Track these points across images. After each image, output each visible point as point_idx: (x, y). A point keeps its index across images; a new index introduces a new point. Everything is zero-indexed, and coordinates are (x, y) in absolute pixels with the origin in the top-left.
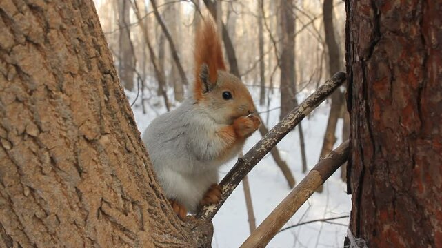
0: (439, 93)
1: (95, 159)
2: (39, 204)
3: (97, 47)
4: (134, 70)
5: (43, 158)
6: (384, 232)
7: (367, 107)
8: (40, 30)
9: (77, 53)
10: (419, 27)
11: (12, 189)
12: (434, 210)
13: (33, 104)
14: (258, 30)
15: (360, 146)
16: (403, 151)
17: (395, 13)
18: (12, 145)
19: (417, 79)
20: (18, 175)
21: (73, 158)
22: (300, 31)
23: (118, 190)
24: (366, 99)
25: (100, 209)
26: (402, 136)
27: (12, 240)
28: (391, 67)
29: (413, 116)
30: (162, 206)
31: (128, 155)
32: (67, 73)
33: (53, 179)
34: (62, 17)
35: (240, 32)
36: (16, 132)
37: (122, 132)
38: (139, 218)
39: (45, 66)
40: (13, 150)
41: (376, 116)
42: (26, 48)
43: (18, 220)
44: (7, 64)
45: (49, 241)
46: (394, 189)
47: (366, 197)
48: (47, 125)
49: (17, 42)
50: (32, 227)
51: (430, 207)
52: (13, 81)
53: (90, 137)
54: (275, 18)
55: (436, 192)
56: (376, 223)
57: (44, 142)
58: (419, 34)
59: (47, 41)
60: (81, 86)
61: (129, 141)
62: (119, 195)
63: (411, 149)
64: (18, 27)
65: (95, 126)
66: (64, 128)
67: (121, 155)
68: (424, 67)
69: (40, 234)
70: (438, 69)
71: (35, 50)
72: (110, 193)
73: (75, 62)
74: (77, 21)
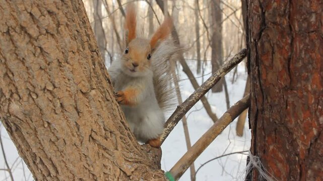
0: (300, 61)
1: (87, 104)
2: (53, 133)
3: (88, 36)
4: (106, 49)
5: (56, 104)
6: (269, 150)
7: (259, 71)
8: (54, 26)
9: (76, 39)
10: (288, 20)
11: (37, 123)
12: (299, 135)
13: (50, 71)
14: (195, 19)
15: (255, 96)
16: (280, 98)
17: (273, 11)
18: (37, 96)
19: (287, 52)
20: (41, 115)
21: (74, 104)
22: (225, 19)
23: (101, 124)
24: (258, 66)
25: (91, 136)
26: (279, 89)
27: (36, 156)
28: (272, 45)
29: (285, 76)
30: (129, 135)
31: (107, 102)
32: (70, 52)
33: (62, 117)
34: (67, 18)
35: (182, 21)
36: (40, 88)
37: (103, 88)
38: (115, 142)
39: (57, 47)
40: (38, 99)
41: (264, 77)
42: (46, 37)
43: (40, 143)
44: (35, 47)
45: (59, 156)
46: (275, 123)
47: (259, 129)
48: (59, 83)
49: (41, 34)
50: (49, 147)
51: (296, 133)
52: (38, 57)
53: (84, 91)
54: (207, 10)
55: (300, 123)
56: (265, 145)
57: (57, 94)
58: (288, 24)
59: (58, 32)
60: (79, 60)
61: (108, 94)
62: (102, 127)
63: (285, 96)
64: (42, 24)
65: (87, 84)
66: (68, 85)
67: (103, 102)
68: (292, 45)
69: (54, 151)
70: (300, 46)
71: (51, 38)
72: (97, 126)
73: (75, 45)
74: (76, 20)
